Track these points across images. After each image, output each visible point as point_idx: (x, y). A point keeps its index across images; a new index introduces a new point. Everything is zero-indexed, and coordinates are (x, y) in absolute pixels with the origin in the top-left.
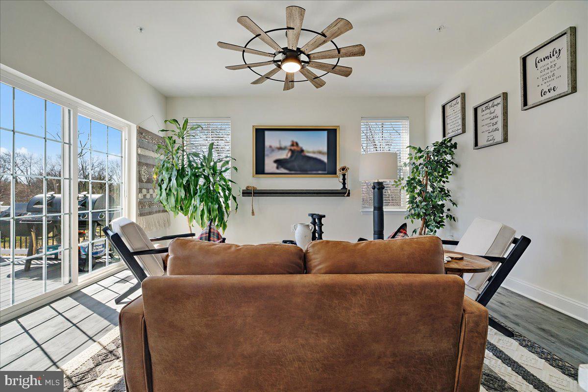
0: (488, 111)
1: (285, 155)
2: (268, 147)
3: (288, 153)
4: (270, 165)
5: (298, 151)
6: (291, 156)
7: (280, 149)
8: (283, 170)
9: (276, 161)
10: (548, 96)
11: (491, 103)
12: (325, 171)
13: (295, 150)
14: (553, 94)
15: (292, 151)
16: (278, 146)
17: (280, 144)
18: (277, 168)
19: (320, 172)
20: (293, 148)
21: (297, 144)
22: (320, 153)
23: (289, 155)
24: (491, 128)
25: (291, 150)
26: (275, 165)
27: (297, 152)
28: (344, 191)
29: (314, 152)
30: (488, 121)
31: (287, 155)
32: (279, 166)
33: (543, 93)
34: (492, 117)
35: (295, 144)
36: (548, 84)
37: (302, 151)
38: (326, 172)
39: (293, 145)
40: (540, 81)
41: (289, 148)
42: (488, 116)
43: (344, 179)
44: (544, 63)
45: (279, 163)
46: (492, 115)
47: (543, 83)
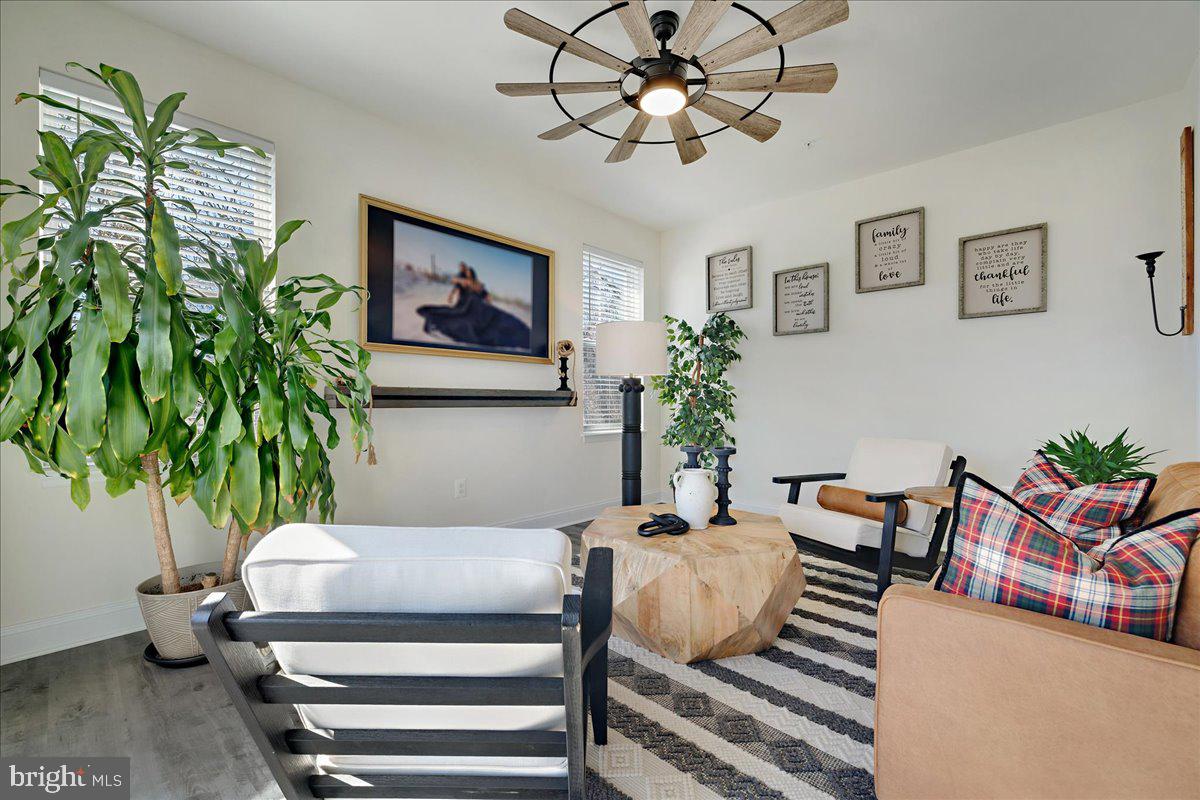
0: (797, 283)
1: (444, 297)
2: (403, 267)
3: (453, 292)
4: (406, 320)
5: (475, 293)
6: (460, 304)
7: (434, 278)
8: (438, 337)
9: (424, 311)
10: (889, 281)
11: (801, 274)
12: (528, 347)
13: (467, 288)
14: (894, 280)
15: (463, 291)
16: (430, 270)
17: (434, 266)
18: (426, 329)
19: (519, 350)
20: (463, 282)
21: (473, 275)
22: (519, 304)
23: (455, 299)
24: (802, 309)
25: (458, 286)
26: (421, 321)
27: (472, 296)
28: (563, 394)
29: (507, 302)
30: (796, 297)
31: (450, 299)
32: (433, 326)
33: (882, 277)
34: (804, 293)
35: (468, 274)
36: (889, 267)
37: (484, 294)
38: (529, 351)
39: (463, 275)
40: (878, 261)
41: (456, 280)
42: (797, 290)
43: (564, 368)
44: (883, 239)
45: (433, 316)
46: (804, 291)
47: (882, 263)
